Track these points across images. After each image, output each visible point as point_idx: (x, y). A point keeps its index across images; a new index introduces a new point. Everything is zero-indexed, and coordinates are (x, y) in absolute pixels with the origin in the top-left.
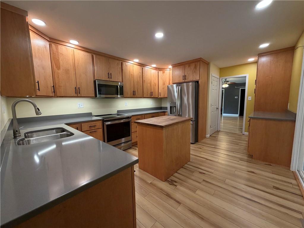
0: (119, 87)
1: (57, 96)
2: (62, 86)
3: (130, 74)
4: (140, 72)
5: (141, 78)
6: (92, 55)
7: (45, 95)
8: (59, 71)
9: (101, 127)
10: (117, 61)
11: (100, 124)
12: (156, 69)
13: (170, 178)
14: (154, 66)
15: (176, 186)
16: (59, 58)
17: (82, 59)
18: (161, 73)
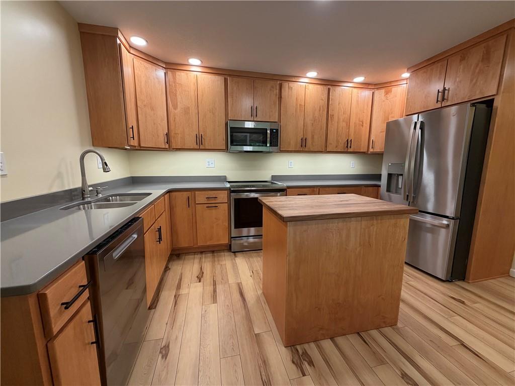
0: (268, 131)
1: (174, 149)
2: (178, 134)
3: (297, 105)
4: (322, 100)
5: (323, 110)
6: (225, 79)
7: (154, 147)
8: (176, 112)
9: (227, 202)
10: (272, 83)
11: (223, 197)
12: (366, 85)
13: (306, 346)
14: (360, 79)
15: (304, 375)
16: (176, 90)
17: (209, 87)
18: (380, 94)
